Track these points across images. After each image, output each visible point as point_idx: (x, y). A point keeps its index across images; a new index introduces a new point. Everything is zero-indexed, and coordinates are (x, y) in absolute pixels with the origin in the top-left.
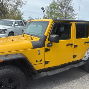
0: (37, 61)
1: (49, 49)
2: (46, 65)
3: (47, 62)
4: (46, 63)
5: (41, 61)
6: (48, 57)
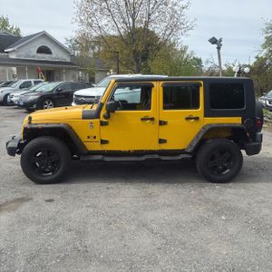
0: (89, 137)
1: (108, 122)
2: (103, 146)
3: (104, 140)
4: (103, 142)
5: (95, 137)
6: (105, 133)
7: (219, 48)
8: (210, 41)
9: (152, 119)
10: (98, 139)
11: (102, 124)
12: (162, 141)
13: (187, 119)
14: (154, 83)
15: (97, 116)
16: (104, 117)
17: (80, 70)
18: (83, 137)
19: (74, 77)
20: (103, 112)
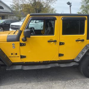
0: (12, 54)
1: (25, 44)
2: (22, 59)
3: (23, 56)
5: (16, 54)
6: (24, 51)
7: (70, 7)
8: (67, 3)
9: (55, 41)
10: (19, 55)
11: (21, 45)
12: (60, 55)
13: (77, 41)
14: (56, 17)
15: (18, 40)
16: (23, 40)
17: (15, 16)
18: (8, 54)
19: (13, 18)
20: (22, 37)
